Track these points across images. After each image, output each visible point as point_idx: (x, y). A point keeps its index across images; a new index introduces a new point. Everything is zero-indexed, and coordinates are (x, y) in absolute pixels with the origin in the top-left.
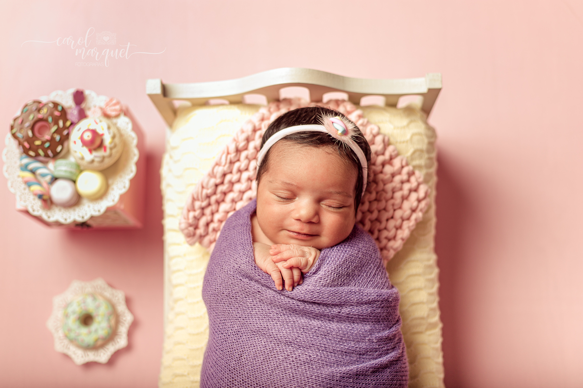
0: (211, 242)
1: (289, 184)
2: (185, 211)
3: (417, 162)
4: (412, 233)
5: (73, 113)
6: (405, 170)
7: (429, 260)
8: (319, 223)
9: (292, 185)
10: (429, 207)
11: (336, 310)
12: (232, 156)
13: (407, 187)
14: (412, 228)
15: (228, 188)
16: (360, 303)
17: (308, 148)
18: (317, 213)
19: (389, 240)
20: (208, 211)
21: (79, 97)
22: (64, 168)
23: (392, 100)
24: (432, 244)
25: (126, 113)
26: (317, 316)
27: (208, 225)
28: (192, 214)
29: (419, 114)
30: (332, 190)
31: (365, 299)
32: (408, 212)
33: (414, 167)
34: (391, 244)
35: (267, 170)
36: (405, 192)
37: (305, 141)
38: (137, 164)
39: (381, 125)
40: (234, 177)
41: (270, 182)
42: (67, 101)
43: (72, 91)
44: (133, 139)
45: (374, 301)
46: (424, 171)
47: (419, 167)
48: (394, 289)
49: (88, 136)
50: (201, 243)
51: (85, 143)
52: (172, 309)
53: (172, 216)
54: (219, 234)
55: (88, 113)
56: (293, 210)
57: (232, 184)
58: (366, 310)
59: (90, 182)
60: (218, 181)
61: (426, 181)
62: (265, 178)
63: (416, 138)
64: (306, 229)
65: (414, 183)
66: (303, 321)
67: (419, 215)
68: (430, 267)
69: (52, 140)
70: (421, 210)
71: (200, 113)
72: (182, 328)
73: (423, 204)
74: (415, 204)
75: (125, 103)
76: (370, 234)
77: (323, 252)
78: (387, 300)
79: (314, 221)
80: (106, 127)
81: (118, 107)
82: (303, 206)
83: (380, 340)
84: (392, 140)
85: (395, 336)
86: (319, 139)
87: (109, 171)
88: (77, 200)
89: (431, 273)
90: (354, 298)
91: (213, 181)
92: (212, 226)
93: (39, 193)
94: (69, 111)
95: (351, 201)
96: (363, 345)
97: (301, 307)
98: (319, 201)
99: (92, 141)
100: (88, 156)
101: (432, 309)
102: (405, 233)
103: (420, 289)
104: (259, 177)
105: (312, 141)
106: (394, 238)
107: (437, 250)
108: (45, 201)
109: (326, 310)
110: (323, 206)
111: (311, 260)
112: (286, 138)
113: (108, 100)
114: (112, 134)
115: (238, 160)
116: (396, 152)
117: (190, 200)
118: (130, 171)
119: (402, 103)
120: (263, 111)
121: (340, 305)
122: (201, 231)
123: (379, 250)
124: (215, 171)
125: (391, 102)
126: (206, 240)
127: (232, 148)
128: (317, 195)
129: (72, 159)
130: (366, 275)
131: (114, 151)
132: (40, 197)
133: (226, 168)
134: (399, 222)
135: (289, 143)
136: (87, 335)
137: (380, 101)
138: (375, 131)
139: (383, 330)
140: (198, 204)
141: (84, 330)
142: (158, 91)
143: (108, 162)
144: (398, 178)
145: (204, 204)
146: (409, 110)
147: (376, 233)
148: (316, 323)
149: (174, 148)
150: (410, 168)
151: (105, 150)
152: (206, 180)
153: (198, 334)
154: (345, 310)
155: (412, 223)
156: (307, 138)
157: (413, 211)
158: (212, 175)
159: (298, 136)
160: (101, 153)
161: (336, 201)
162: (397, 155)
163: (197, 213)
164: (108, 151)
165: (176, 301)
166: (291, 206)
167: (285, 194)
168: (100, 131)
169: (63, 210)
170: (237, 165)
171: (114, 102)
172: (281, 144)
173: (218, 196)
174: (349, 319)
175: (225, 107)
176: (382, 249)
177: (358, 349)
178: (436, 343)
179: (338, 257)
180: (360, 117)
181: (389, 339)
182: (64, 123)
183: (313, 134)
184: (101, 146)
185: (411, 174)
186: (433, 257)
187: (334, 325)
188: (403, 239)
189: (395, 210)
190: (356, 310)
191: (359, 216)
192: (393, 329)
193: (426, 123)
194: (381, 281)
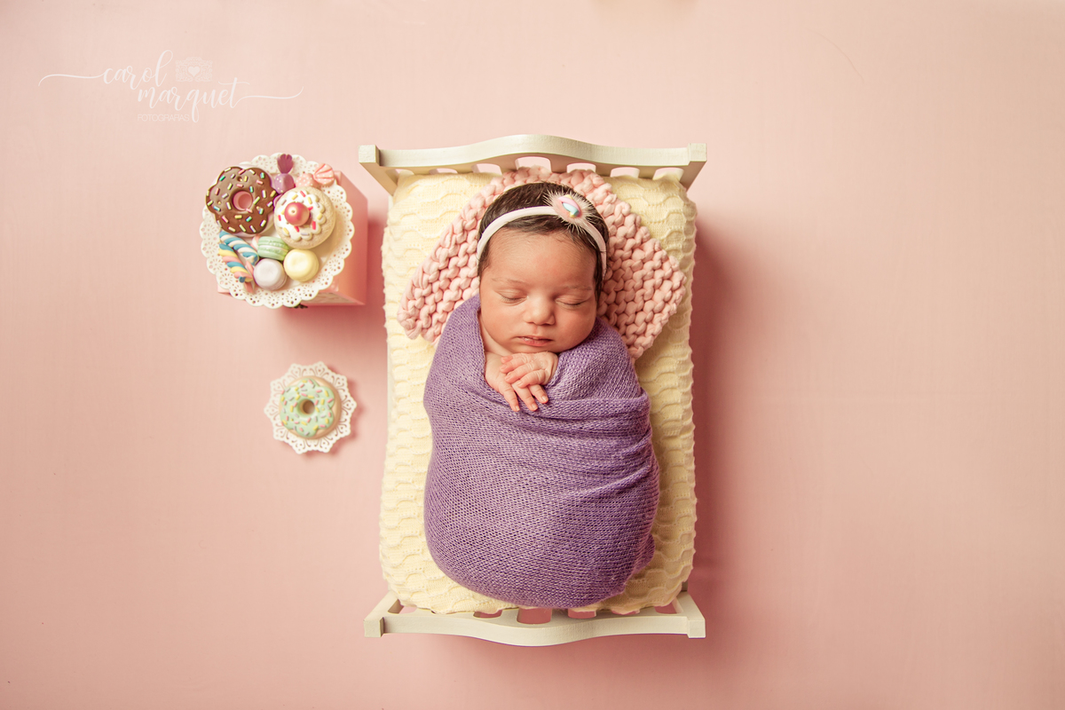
0: (435, 336)
1: (517, 282)
2: (404, 300)
3: (672, 246)
4: (665, 327)
5: (279, 181)
6: (658, 255)
7: (683, 355)
8: (555, 324)
9: (520, 282)
10: (684, 297)
11: (577, 426)
12: (458, 236)
13: (659, 274)
14: (664, 322)
15: (454, 273)
16: (604, 417)
17: (534, 236)
18: (553, 314)
19: (638, 335)
20: (430, 300)
21: (286, 163)
22: (268, 247)
23: (647, 173)
24: (687, 337)
25: (340, 180)
26: (554, 433)
27: (431, 315)
28: (411, 303)
29: (678, 187)
30: (567, 284)
31: (611, 412)
32: (660, 304)
33: (668, 252)
34: (640, 340)
35: (489, 265)
36: (657, 280)
37: (532, 228)
38: (352, 241)
39: (632, 202)
40: (461, 260)
41: (494, 280)
42: (272, 168)
43: (277, 155)
44: (348, 212)
45: (621, 414)
46: (681, 256)
47: (676, 251)
48: (644, 395)
49: (293, 211)
50: (423, 336)
51: (290, 220)
52: (395, 407)
53: (393, 302)
54: (444, 326)
55: (296, 181)
56: (524, 312)
57: (458, 268)
58: (612, 423)
59: (299, 263)
60: (442, 265)
61: (682, 267)
62: (487, 274)
63: (673, 217)
64: (540, 332)
65: (667, 270)
66: (539, 438)
67: (672, 307)
68: (685, 363)
69: (255, 212)
70: (675, 302)
71: (424, 184)
72: (406, 430)
73: (677, 294)
74: (669, 294)
75: (338, 169)
76: (616, 330)
77: (561, 358)
78: (636, 411)
79: (549, 322)
80: (314, 199)
81: (330, 174)
82: (536, 306)
83: (628, 456)
84: (645, 219)
85: (643, 450)
86: (548, 225)
87: (321, 250)
88: (285, 282)
89: (686, 370)
90: (598, 412)
91: (435, 266)
92: (436, 317)
93: (242, 276)
94: (273, 178)
95: (591, 294)
96: (608, 464)
97: (537, 424)
98: (554, 298)
99: (299, 217)
100: (295, 235)
101: (686, 411)
102: (655, 328)
103: (673, 388)
104: (480, 273)
105: (539, 228)
106: (644, 333)
107: (691, 343)
108: (248, 284)
109: (567, 427)
110: (559, 303)
111: (548, 371)
112: (507, 226)
113: (318, 167)
114: (322, 207)
115: (466, 241)
116: (648, 235)
117: (410, 287)
118: (345, 249)
119: (658, 175)
120: (496, 183)
121: (582, 420)
122: (422, 323)
123: (626, 348)
124: (438, 253)
125: (646, 175)
126: (430, 332)
127: (458, 228)
128: (550, 291)
129: (277, 237)
130: (612, 382)
131: (324, 227)
132: (242, 280)
133: (451, 251)
134: (649, 315)
135: (512, 232)
136: (307, 423)
137: (634, 173)
138: (625, 211)
139: (631, 444)
140: (418, 292)
141: (304, 418)
142: (373, 159)
143: (318, 240)
144: (648, 265)
145: (425, 292)
146: (666, 183)
147: (623, 329)
148: (554, 440)
149: (394, 224)
150: (664, 253)
151: (314, 228)
152: (427, 264)
153: (422, 438)
154: (588, 425)
155: (665, 315)
156: (533, 224)
157: (666, 302)
158: (435, 258)
159: (522, 223)
160: (309, 230)
161: (573, 297)
162: (650, 237)
163: (418, 302)
164: (318, 226)
165: (399, 399)
166: (521, 306)
167: (511, 293)
168: (307, 204)
169: (270, 294)
170: (464, 246)
171: (326, 168)
172: (502, 233)
173: (442, 283)
174: (593, 434)
175: (452, 177)
176: (629, 346)
177: (602, 469)
178: (689, 448)
179: (578, 364)
180: (608, 192)
181: (637, 454)
182: (267, 194)
183: (541, 219)
184: (310, 221)
185: (664, 260)
186: (689, 351)
187: (575, 442)
188: (653, 335)
189: (645, 302)
190: (600, 425)
191: (604, 308)
192: (643, 442)
193: (685, 199)
194: (629, 387)
